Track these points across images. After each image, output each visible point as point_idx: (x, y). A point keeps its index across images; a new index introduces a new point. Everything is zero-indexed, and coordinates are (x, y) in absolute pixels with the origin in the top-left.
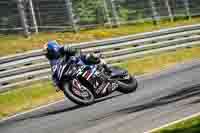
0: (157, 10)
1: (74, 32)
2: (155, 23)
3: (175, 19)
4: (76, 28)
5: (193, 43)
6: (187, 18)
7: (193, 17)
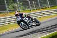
0: (31, 7)
1: (8, 13)
2: (31, 10)
3: (37, 9)
4: (8, 12)
5: (41, 16)
6: (40, 9)
7: (41, 9)
